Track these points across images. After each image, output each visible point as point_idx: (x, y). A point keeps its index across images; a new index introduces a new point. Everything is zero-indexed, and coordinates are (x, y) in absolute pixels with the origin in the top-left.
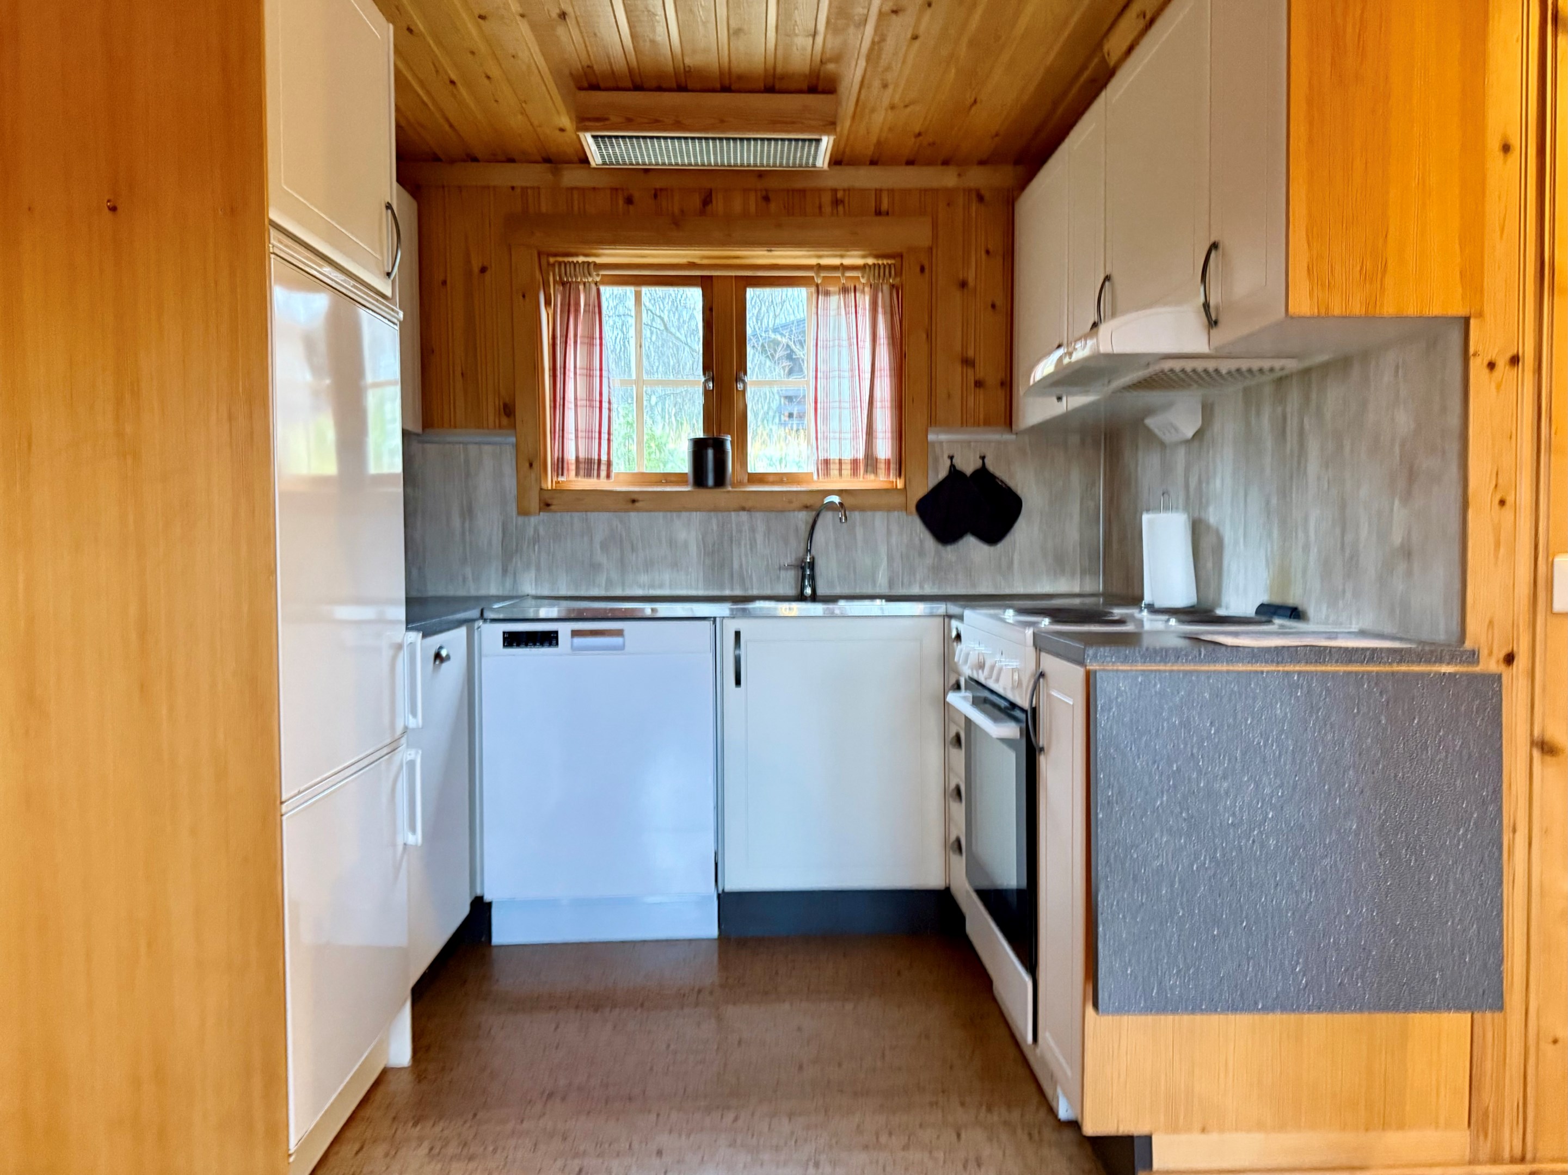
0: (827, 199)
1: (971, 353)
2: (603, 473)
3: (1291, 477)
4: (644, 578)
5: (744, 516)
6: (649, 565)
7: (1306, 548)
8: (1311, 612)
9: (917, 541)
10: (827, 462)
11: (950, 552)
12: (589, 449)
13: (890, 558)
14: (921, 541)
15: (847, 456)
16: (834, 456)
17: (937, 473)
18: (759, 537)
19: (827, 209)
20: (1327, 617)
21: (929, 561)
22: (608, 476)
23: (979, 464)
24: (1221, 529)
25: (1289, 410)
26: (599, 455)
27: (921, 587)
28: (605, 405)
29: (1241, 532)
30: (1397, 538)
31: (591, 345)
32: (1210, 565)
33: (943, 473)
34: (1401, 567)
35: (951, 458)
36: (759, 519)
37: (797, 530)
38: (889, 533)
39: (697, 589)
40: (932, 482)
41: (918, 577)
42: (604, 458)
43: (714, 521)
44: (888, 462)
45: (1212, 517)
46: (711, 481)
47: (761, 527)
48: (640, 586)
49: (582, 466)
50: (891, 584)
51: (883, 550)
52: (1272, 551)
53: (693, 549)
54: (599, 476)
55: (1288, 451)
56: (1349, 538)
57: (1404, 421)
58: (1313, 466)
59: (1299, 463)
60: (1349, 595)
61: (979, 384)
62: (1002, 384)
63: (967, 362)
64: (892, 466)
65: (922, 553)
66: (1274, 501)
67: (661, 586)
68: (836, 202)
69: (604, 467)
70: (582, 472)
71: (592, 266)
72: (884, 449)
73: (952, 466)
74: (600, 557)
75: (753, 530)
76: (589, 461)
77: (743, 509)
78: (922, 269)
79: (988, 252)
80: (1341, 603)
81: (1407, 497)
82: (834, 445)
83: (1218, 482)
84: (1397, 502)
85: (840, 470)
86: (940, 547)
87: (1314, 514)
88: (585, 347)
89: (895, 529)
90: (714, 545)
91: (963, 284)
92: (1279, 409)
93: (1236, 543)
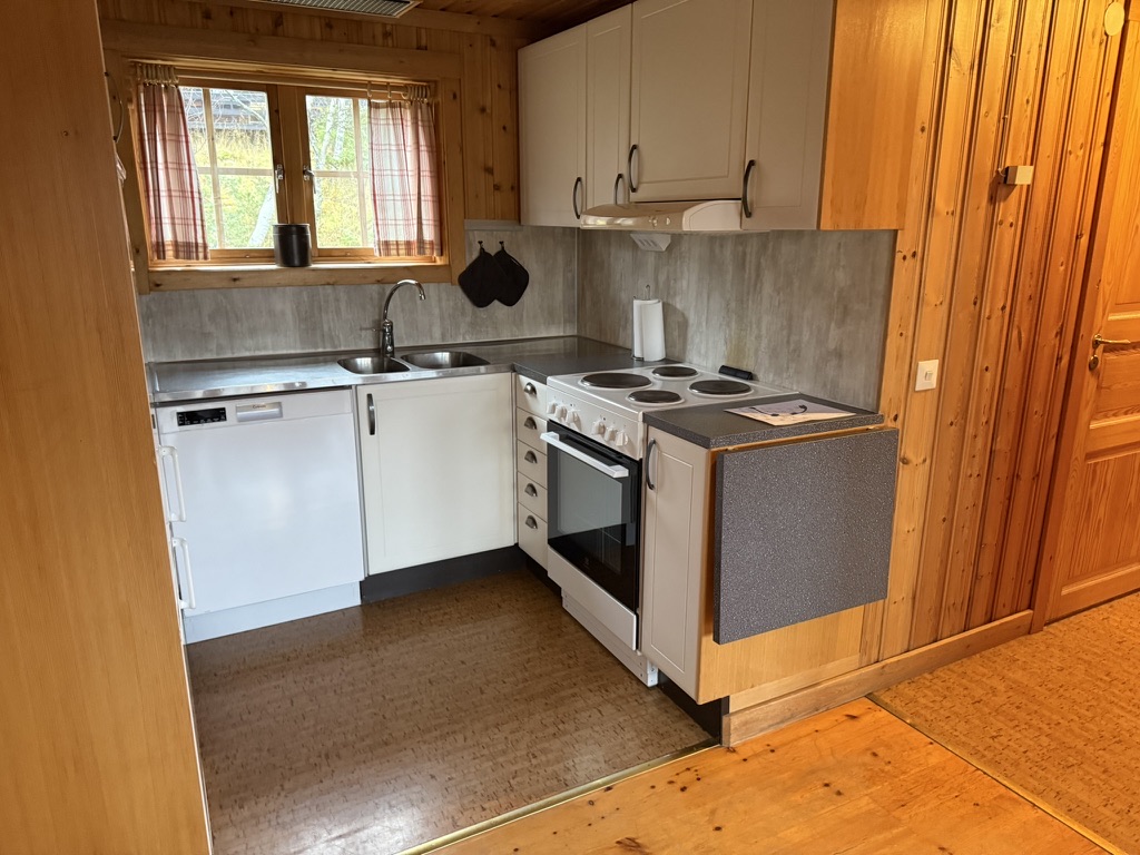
0: (379, 30)
1: (490, 164)
2: (201, 255)
3: (748, 294)
4: (250, 343)
5: (329, 289)
6: (253, 332)
7: (759, 337)
8: (760, 376)
9: (460, 304)
10: (387, 243)
11: (482, 312)
12: (186, 234)
13: (442, 318)
14: (462, 305)
15: (402, 239)
16: (392, 238)
17: (471, 254)
18: (343, 306)
19: (380, 40)
20: (774, 381)
21: (468, 319)
22: (205, 258)
23: (499, 248)
24: (686, 313)
25: (748, 250)
26: (196, 239)
27: (464, 338)
28: (196, 195)
29: (704, 318)
30: (832, 345)
31: (178, 142)
32: (676, 333)
33: (475, 255)
34: (834, 362)
35: (480, 243)
36: (342, 292)
37: (371, 299)
38: (440, 300)
39: (295, 348)
40: (469, 261)
41: (461, 331)
42: (200, 241)
43: (305, 294)
44: (431, 243)
45: (679, 304)
46: (296, 262)
47: (343, 296)
48: (247, 350)
49: (181, 249)
50: (443, 336)
51: (436, 311)
52: (730, 335)
53: (289, 317)
54: (197, 258)
55: (746, 276)
56: (794, 338)
57: (842, 277)
58: (767, 289)
59: (756, 284)
60: (791, 371)
61: (497, 188)
62: (512, 188)
63: (489, 171)
64: (435, 247)
65: (463, 314)
66: (733, 305)
67: (265, 348)
68: (386, 35)
69: (201, 249)
70: (181, 254)
71: (172, 70)
72: (429, 234)
73: (482, 249)
74: (210, 328)
75: (337, 300)
76: (188, 245)
77: (328, 284)
78: (455, 96)
79: (499, 86)
80: (785, 375)
81: (841, 323)
82: (391, 229)
83: (685, 283)
84: (833, 325)
85: (398, 249)
86: (476, 309)
87: (766, 320)
88: (174, 143)
89: (444, 295)
90: (306, 312)
91: (483, 110)
92: (740, 248)
93: (700, 324)
